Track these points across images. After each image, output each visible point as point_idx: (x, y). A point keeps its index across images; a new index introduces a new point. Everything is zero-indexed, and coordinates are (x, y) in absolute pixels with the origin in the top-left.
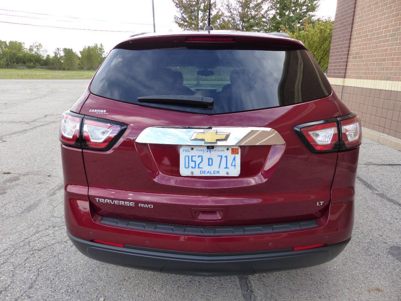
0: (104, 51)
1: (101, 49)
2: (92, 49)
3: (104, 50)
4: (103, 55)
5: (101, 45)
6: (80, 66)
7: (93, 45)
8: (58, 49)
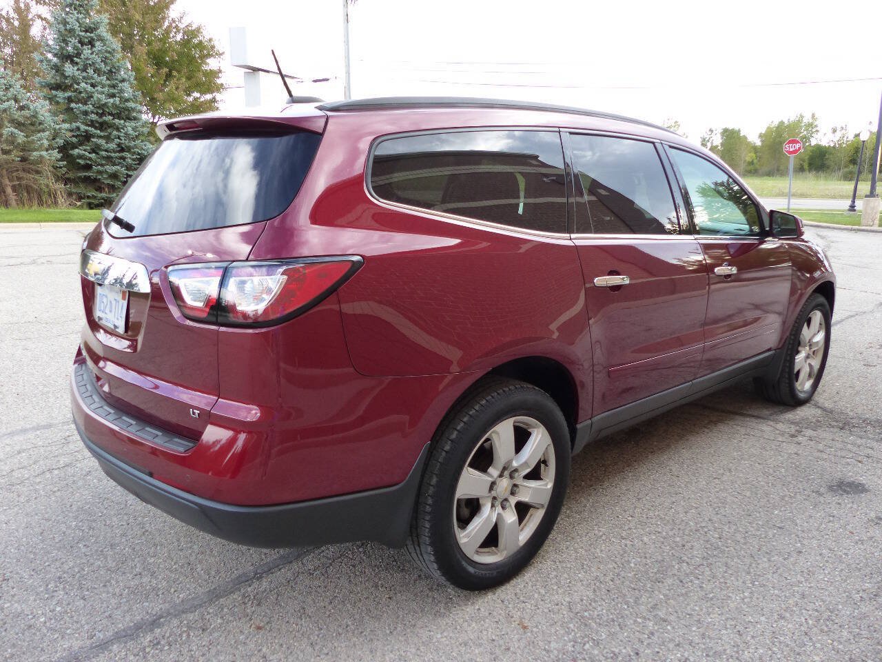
0: (817, 131)
1: (810, 125)
2: (788, 126)
3: (818, 129)
4: (812, 139)
5: (813, 116)
6: (751, 167)
7: (793, 118)
8: (711, 131)
